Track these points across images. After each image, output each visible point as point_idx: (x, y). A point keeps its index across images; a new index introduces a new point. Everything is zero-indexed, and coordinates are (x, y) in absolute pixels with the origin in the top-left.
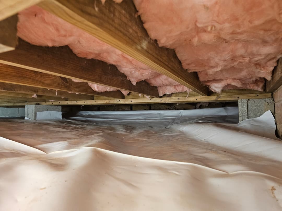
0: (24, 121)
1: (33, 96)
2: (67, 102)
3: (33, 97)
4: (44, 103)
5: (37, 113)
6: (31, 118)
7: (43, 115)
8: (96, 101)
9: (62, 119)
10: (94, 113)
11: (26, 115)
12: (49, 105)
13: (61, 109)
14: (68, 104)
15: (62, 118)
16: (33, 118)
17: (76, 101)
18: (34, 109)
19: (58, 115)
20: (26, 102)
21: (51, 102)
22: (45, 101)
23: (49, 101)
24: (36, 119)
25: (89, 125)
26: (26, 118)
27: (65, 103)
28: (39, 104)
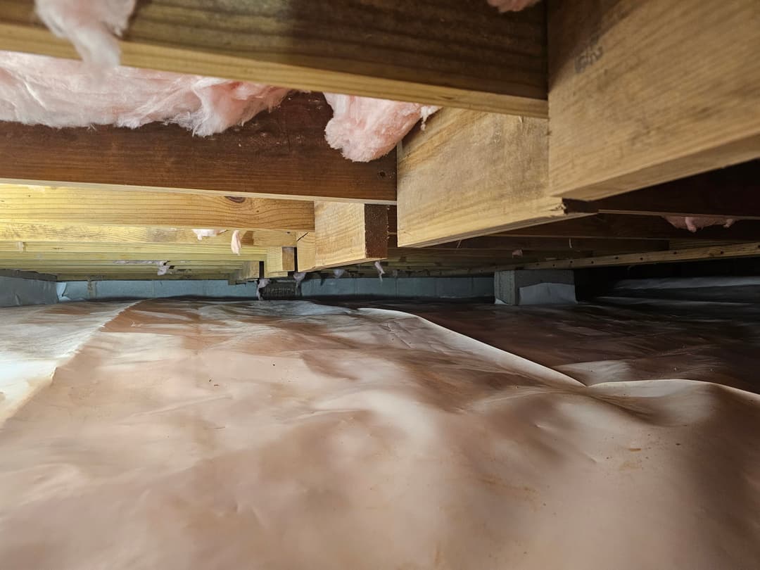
0: (492, 307)
1: (514, 253)
2: (592, 259)
3: (515, 256)
4: (533, 266)
5: (521, 289)
6: (509, 302)
7: (533, 294)
8: (675, 253)
9: (577, 302)
10: (664, 284)
11: (497, 293)
12: (545, 269)
13: (572, 278)
14: (594, 264)
15: (577, 300)
16: (513, 302)
17: (615, 257)
18: (513, 281)
19: (566, 292)
20: (494, 264)
21: (549, 264)
22: (535, 261)
23: (546, 261)
24: (521, 304)
25: (657, 319)
26: (498, 302)
27: (586, 262)
28: (521, 269)
